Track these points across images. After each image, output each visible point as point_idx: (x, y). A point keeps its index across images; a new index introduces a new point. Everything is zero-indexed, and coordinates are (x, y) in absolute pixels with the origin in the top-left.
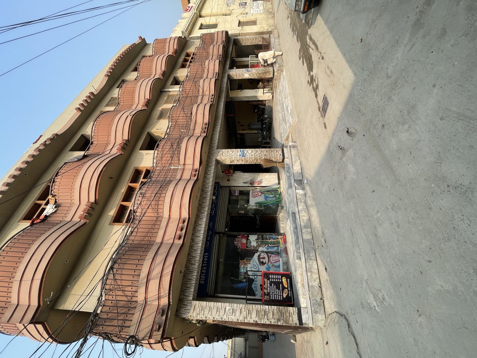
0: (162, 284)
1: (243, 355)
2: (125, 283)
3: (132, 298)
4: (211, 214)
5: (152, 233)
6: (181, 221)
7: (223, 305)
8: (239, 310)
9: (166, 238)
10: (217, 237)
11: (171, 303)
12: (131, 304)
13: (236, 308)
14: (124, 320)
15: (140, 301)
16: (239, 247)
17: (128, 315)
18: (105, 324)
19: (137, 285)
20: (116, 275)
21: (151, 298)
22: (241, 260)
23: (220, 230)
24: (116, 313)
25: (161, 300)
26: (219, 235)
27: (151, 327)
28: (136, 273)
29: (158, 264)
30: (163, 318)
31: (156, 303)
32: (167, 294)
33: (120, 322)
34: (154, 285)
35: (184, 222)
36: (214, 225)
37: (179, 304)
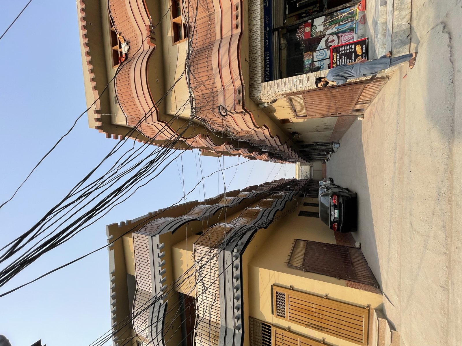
0: (232, 69)
1: (308, 176)
2: (204, 79)
3: (212, 90)
4: (265, 6)
5: (210, 34)
6: (234, 8)
7: (290, 79)
8: (307, 79)
9: (224, 32)
10: (276, 34)
11: (244, 85)
12: (213, 94)
13: (303, 78)
14: (213, 105)
15: (219, 89)
16: (302, 39)
17: (214, 101)
18: (201, 110)
19: (213, 78)
20: (194, 75)
21: (227, 84)
22: (305, 53)
23: (278, 26)
24: (206, 102)
25: (235, 84)
26: (278, 31)
27: (233, 104)
28: (209, 68)
29: (225, 54)
30: (240, 96)
31: (232, 87)
32: (238, 76)
33: (211, 106)
34: (225, 71)
35: (237, 8)
36: (270, 20)
37: (251, 88)
